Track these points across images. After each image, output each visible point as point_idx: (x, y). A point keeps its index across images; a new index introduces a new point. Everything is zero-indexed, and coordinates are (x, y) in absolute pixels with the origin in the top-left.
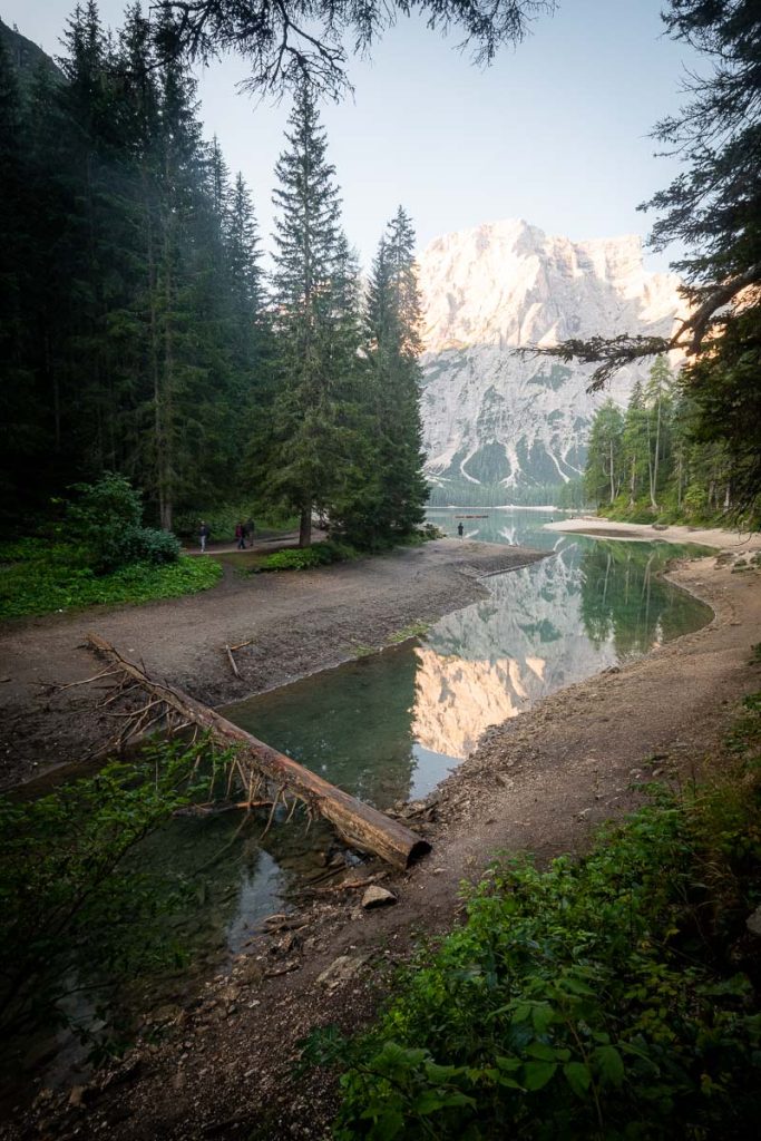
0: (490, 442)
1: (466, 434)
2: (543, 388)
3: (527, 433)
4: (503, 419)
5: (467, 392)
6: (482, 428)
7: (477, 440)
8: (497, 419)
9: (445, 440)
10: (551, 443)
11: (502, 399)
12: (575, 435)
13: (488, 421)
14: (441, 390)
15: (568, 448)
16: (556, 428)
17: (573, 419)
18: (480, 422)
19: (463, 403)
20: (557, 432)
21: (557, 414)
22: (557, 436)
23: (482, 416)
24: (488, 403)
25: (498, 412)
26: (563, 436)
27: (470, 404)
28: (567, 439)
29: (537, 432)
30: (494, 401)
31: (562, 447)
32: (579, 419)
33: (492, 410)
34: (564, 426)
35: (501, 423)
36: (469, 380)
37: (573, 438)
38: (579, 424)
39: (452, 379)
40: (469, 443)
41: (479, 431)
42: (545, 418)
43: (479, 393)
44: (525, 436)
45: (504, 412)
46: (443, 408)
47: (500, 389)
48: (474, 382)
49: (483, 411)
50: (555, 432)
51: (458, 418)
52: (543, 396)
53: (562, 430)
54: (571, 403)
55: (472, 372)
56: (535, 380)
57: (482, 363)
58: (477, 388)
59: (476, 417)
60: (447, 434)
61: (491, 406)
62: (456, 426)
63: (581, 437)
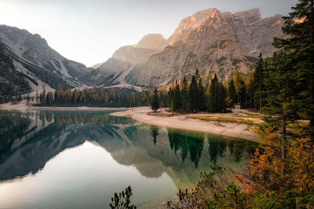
1: (176, 71)
2: (216, 49)
4: (195, 63)
5: (180, 55)
6: (184, 69)
7: (180, 73)
8: (192, 64)
9: (167, 75)
10: (219, 72)
11: (195, 56)
12: (234, 67)
13: (187, 65)
14: (169, 56)
15: (229, 74)
17: (232, 60)
19: (177, 59)
20: (223, 66)
21: (223, 58)
22: (223, 68)
23: (185, 64)
24: (188, 59)
25: (193, 61)
26: (226, 68)
27: (180, 60)
28: (229, 69)
29: (211, 67)
30: (191, 57)
31: (226, 74)
32: (236, 60)
33: (190, 61)
34: (227, 63)
35: (193, 66)
36: (182, 51)
37: (232, 69)
38: (235, 62)
39: (175, 51)
40: (176, 75)
41: (182, 70)
42: (216, 61)
43: (185, 55)
44: (205, 70)
45: (196, 61)
46: (168, 62)
47: (195, 52)
48: (183, 51)
49: (186, 62)
50: (222, 67)
51: (174, 66)
52: (216, 52)
53: (225, 66)
54: (231, 53)
55: (183, 48)
56: (212, 47)
57: (188, 44)
58: (185, 53)
59: (182, 64)
60: (169, 73)
61: (190, 59)
62: (173, 69)
63: (237, 68)
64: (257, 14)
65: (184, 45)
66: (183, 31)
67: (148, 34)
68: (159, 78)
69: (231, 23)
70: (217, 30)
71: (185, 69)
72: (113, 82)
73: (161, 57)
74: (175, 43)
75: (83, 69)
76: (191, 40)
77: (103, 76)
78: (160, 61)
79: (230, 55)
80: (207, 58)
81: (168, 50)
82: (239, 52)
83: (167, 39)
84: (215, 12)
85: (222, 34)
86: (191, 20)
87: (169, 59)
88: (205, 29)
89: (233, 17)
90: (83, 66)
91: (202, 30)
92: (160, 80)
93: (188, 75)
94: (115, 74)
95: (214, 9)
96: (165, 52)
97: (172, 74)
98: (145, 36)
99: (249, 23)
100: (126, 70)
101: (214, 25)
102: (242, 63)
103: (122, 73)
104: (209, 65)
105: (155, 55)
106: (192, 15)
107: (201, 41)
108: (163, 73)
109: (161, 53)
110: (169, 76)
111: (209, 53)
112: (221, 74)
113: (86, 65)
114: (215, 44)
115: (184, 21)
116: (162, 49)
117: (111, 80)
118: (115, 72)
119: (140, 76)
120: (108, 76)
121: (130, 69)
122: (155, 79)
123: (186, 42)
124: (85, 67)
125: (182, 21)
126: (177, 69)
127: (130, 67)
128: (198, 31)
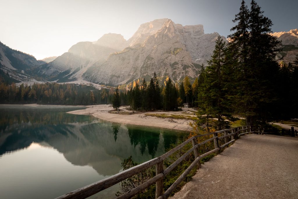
0: (145, 75)
1: (135, 72)
2: (170, 55)
3: (162, 71)
4: (152, 65)
5: (139, 56)
7: (139, 74)
8: (150, 66)
9: (127, 75)
10: (172, 75)
11: (153, 59)
12: (184, 71)
13: (145, 66)
14: (129, 56)
15: (180, 77)
16: (175, 69)
17: (182, 65)
18: (142, 67)
19: (137, 60)
21: (176, 63)
22: (175, 72)
23: (143, 65)
25: (151, 63)
26: (178, 72)
27: (139, 61)
28: (180, 73)
29: (166, 70)
30: (149, 59)
31: (178, 77)
32: (185, 65)
33: (148, 63)
34: (179, 68)
36: (140, 53)
37: (183, 73)
38: (185, 67)
39: (135, 53)
40: (136, 75)
41: (141, 71)
42: (170, 65)
43: (144, 57)
44: (161, 72)
45: (153, 63)
46: (128, 62)
47: (153, 55)
48: (142, 53)
49: (144, 63)
50: (175, 70)
51: (134, 66)
52: (170, 57)
53: (178, 70)
54: (182, 60)
55: (142, 51)
56: (167, 52)
57: (147, 48)
58: (144, 55)
59: (141, 65)
60: (128, 72)
61: (148, 61)
62: (133, 69)
63: (186, 72)
64: (201, 29)
65: (143, 48)
66: (142, 35)
67: (109, 33)
68: (119, 77)
69: (182, 34)
70: (171, 38)
71: (144, 70)
72: (70, 78)
73: (121, 57)
74: (135, 45)
75: (32, 61)
76: (149, 44)
77: (57, 71)
78: (120, 60)
79: (181, 61)
80: (162, 62)
81: (128, 51)
82: (188, 59)
83: (127, 40)
84: (169, 22)
85: (175, 43)
86: (150, 26)
87: (129, 59)
88: (161, 36)
89: (184, 29)
90: (32, 58)
91: (159, 37)
92: (120, 79)
93: (146, 75)
94: (71, 70)
95: (170, 20)
96: (125, 52)
97: (132, 74)
98: (105, 35)
99: (196, 36)
100: (85, 67)
101: (168, 33)
102: (190, 69)
103: (80, 69)
104: (164, 68)
105: (115, 54)
106: (151, 22)
107: (157, 46)
108: (123, 73)
109: (121, 53)
110: (129, 75)
111: (164, 58)
112: (174, 77)
113: (35, 57)
114: (169, 50)
115: (143, 26)
116: (122, 49)
117: (67, 75)
118: (72, 67)
119: (99, 73)
120: (62, 72)
121: (89, 66)
122: (114, 78)
123: (145, 45)
124: (35, 59)
125: (141, 25)
126: (136, 69)
127: (88, 63)
128: (155, 37)
